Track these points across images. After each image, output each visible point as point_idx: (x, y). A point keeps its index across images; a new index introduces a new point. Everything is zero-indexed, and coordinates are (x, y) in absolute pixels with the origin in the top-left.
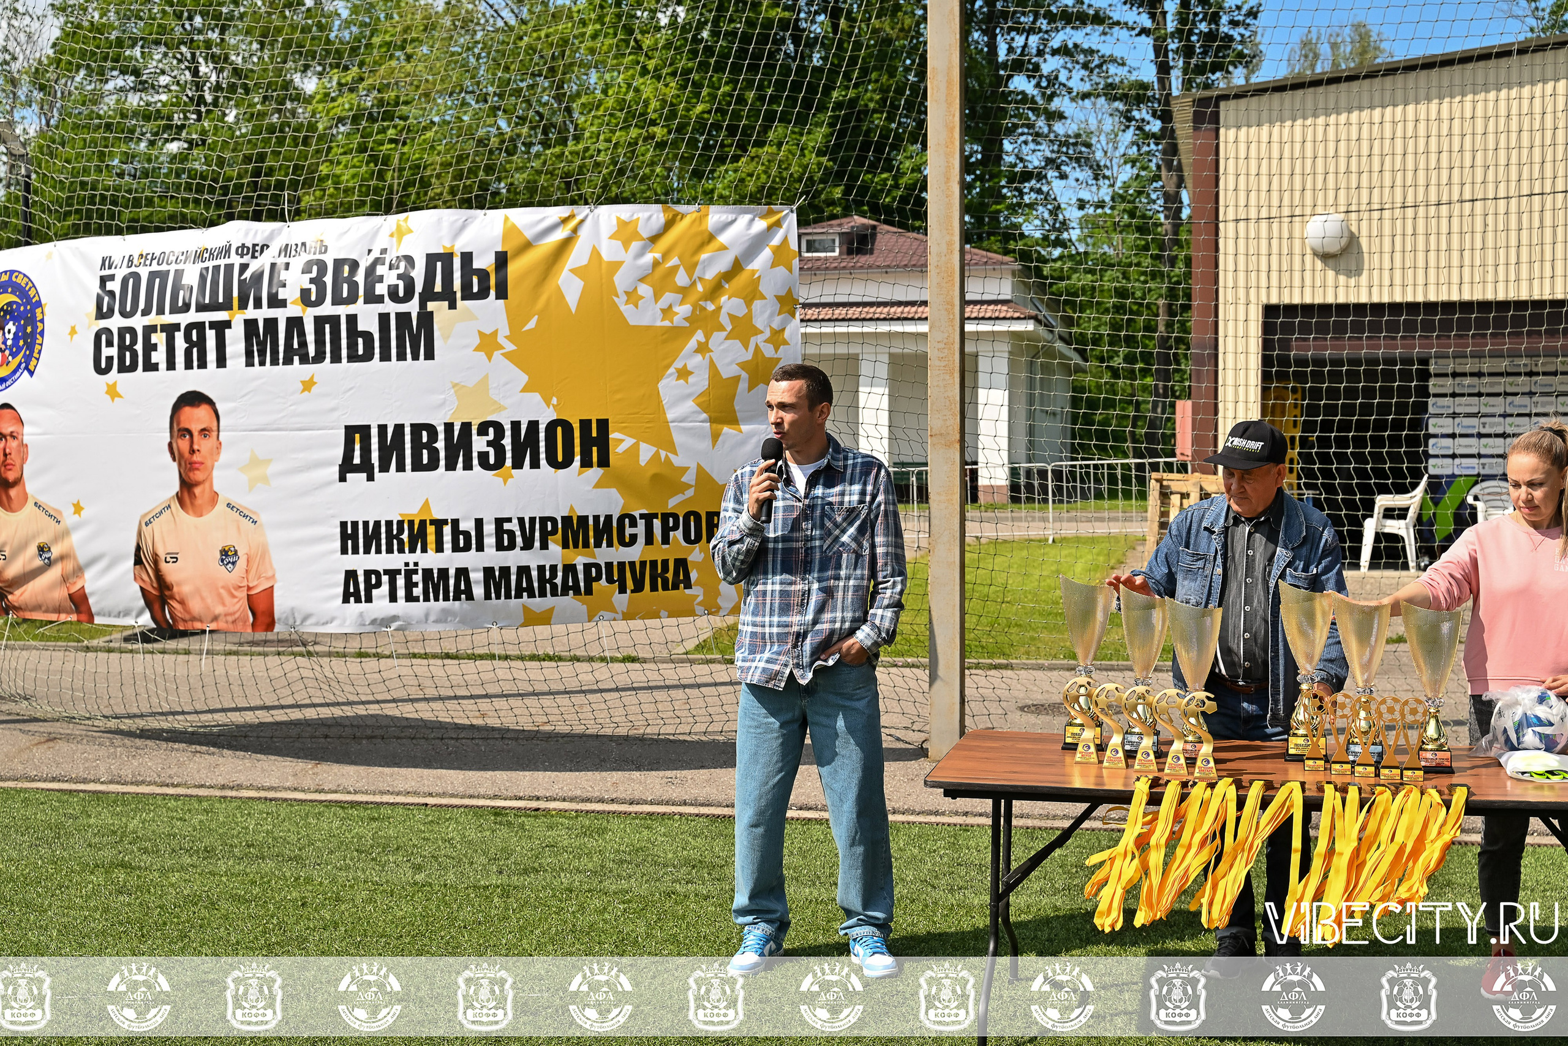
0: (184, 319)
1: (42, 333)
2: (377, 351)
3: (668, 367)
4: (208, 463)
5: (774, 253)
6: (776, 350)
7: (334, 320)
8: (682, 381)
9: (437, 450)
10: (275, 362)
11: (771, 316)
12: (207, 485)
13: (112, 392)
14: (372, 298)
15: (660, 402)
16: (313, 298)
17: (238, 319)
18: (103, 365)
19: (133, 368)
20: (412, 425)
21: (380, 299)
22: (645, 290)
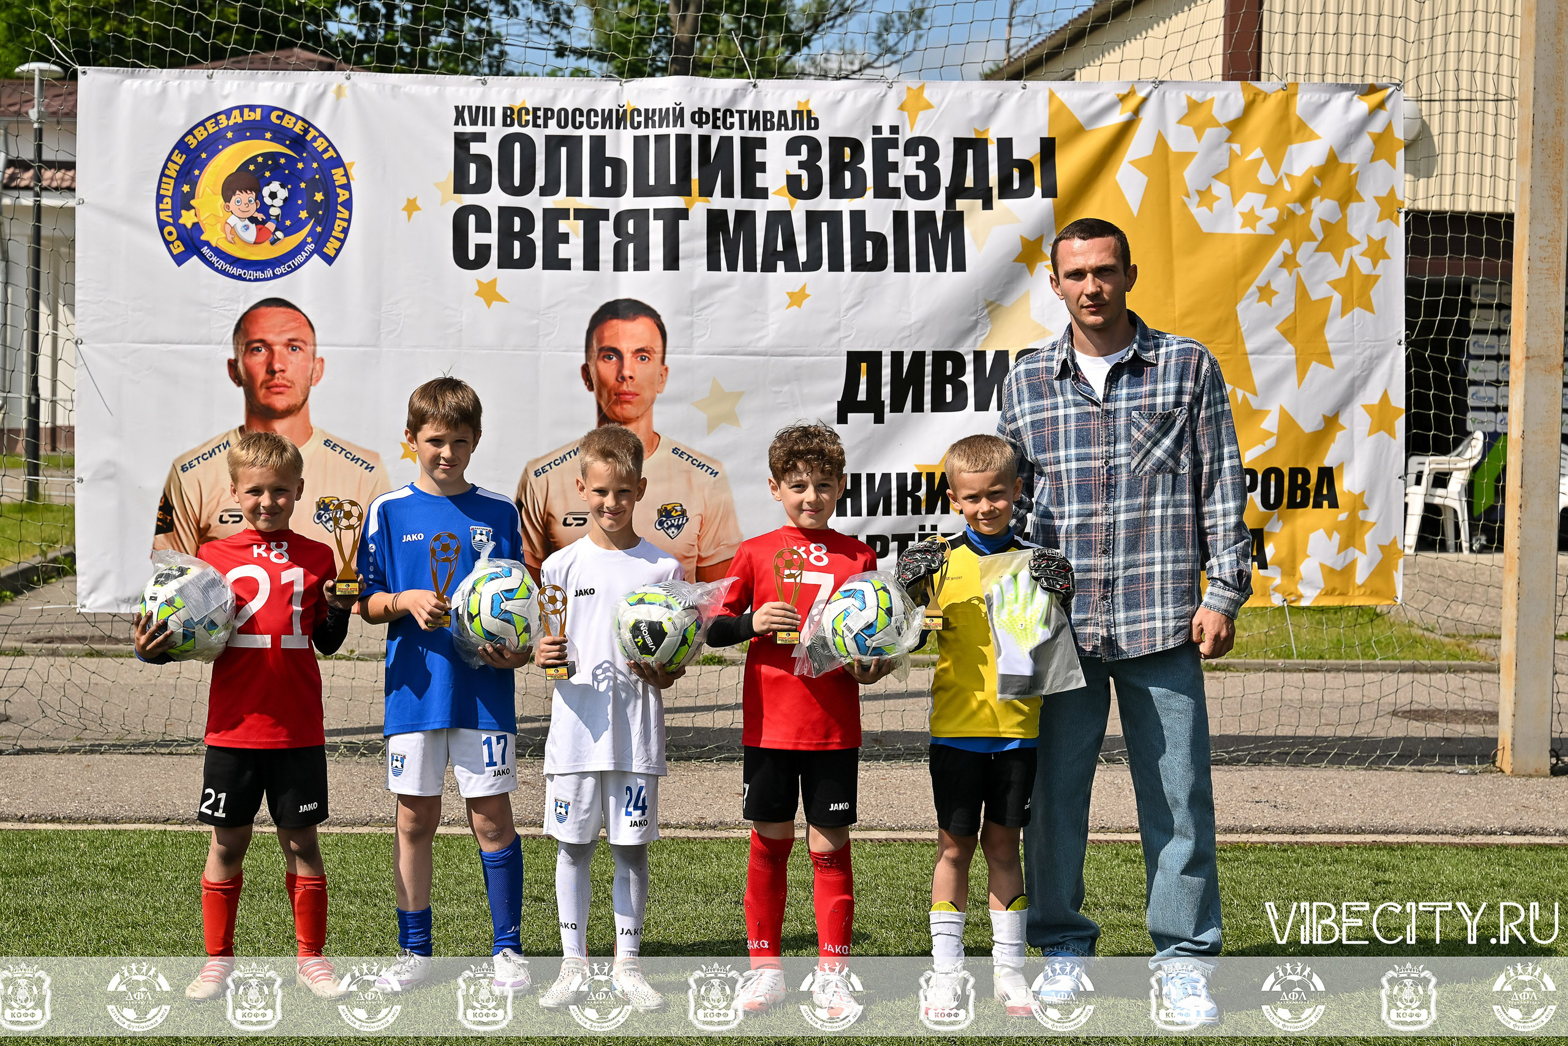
0: (615, 205)
1: (348, 204)
2: (891, 258)
3: (1248, 285)
4: (646, 394)
5: (1375, 142)
6: (1375, 265)
7: (834, 217)
8: (1264, 304)
9: (964, 386)
10: (750, 267)
11: (1370, 221)
12: (642, 423)
13: (489, 293)
14: (884, 191)
15: (1238, 329)
16: (805, 187)
17: (699, 209)
18: (472, 255)
19: (526, 261)
20: (935, 353)
21: (895, 193)
22: (1220, 189)
